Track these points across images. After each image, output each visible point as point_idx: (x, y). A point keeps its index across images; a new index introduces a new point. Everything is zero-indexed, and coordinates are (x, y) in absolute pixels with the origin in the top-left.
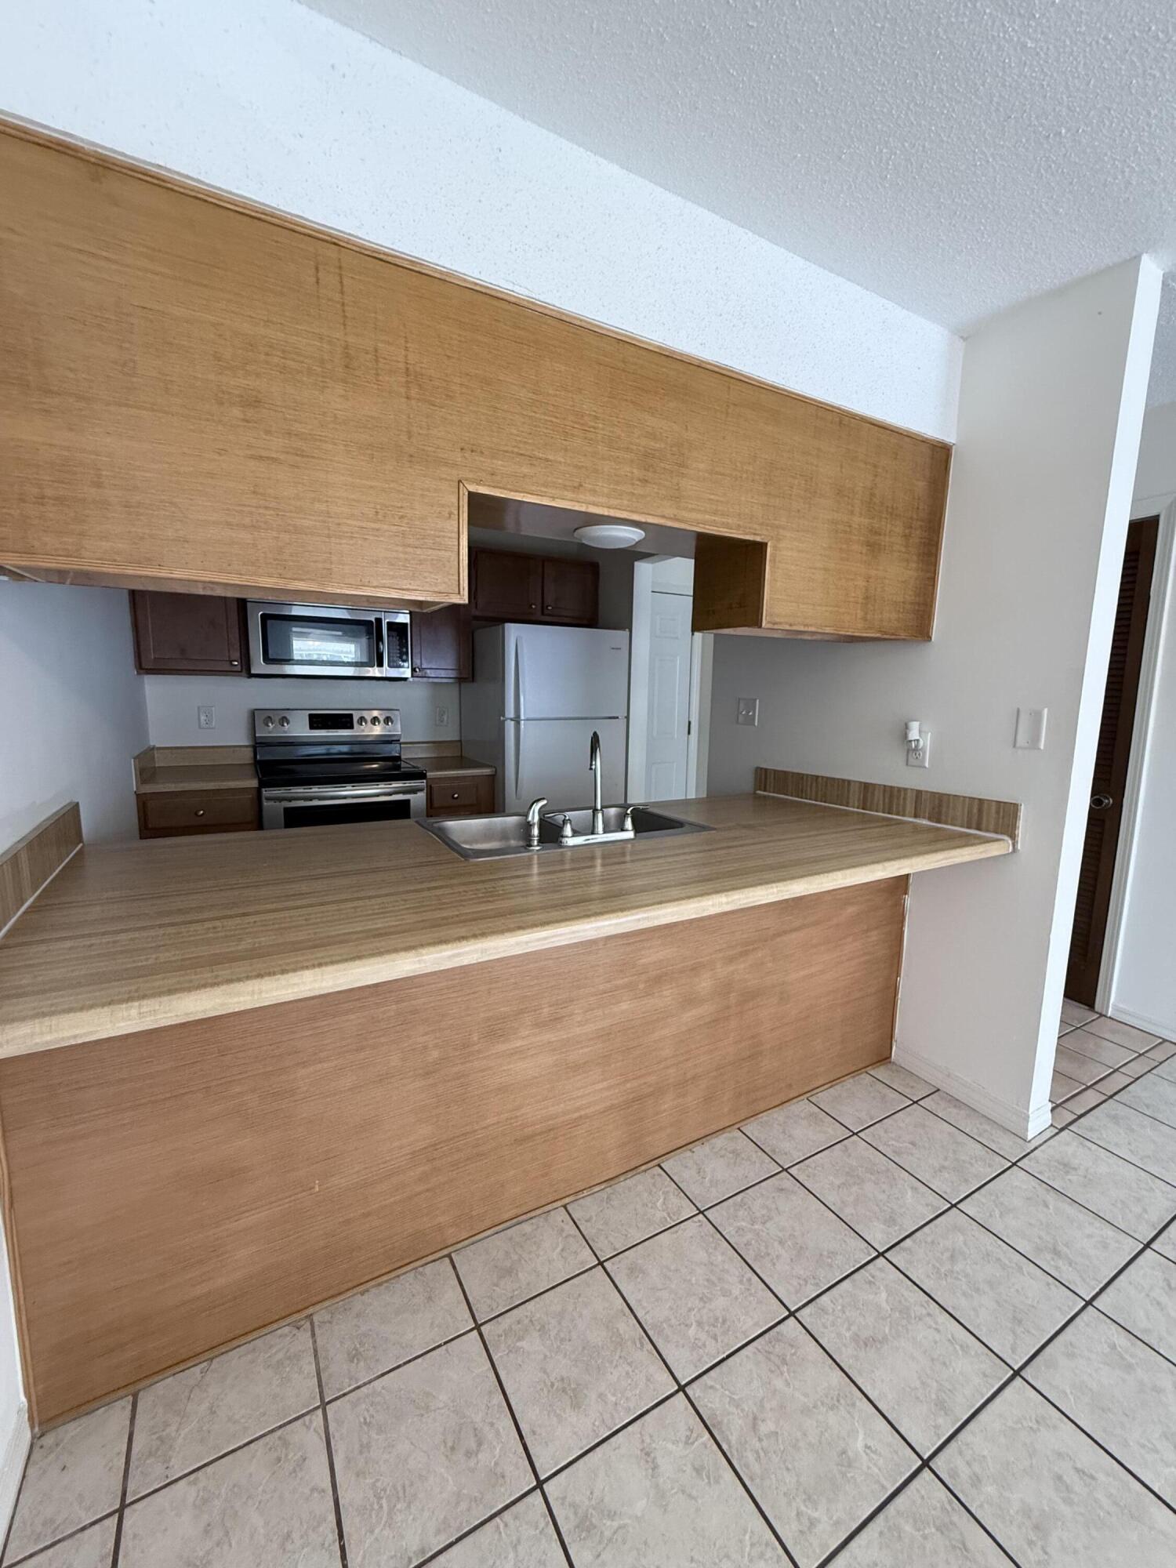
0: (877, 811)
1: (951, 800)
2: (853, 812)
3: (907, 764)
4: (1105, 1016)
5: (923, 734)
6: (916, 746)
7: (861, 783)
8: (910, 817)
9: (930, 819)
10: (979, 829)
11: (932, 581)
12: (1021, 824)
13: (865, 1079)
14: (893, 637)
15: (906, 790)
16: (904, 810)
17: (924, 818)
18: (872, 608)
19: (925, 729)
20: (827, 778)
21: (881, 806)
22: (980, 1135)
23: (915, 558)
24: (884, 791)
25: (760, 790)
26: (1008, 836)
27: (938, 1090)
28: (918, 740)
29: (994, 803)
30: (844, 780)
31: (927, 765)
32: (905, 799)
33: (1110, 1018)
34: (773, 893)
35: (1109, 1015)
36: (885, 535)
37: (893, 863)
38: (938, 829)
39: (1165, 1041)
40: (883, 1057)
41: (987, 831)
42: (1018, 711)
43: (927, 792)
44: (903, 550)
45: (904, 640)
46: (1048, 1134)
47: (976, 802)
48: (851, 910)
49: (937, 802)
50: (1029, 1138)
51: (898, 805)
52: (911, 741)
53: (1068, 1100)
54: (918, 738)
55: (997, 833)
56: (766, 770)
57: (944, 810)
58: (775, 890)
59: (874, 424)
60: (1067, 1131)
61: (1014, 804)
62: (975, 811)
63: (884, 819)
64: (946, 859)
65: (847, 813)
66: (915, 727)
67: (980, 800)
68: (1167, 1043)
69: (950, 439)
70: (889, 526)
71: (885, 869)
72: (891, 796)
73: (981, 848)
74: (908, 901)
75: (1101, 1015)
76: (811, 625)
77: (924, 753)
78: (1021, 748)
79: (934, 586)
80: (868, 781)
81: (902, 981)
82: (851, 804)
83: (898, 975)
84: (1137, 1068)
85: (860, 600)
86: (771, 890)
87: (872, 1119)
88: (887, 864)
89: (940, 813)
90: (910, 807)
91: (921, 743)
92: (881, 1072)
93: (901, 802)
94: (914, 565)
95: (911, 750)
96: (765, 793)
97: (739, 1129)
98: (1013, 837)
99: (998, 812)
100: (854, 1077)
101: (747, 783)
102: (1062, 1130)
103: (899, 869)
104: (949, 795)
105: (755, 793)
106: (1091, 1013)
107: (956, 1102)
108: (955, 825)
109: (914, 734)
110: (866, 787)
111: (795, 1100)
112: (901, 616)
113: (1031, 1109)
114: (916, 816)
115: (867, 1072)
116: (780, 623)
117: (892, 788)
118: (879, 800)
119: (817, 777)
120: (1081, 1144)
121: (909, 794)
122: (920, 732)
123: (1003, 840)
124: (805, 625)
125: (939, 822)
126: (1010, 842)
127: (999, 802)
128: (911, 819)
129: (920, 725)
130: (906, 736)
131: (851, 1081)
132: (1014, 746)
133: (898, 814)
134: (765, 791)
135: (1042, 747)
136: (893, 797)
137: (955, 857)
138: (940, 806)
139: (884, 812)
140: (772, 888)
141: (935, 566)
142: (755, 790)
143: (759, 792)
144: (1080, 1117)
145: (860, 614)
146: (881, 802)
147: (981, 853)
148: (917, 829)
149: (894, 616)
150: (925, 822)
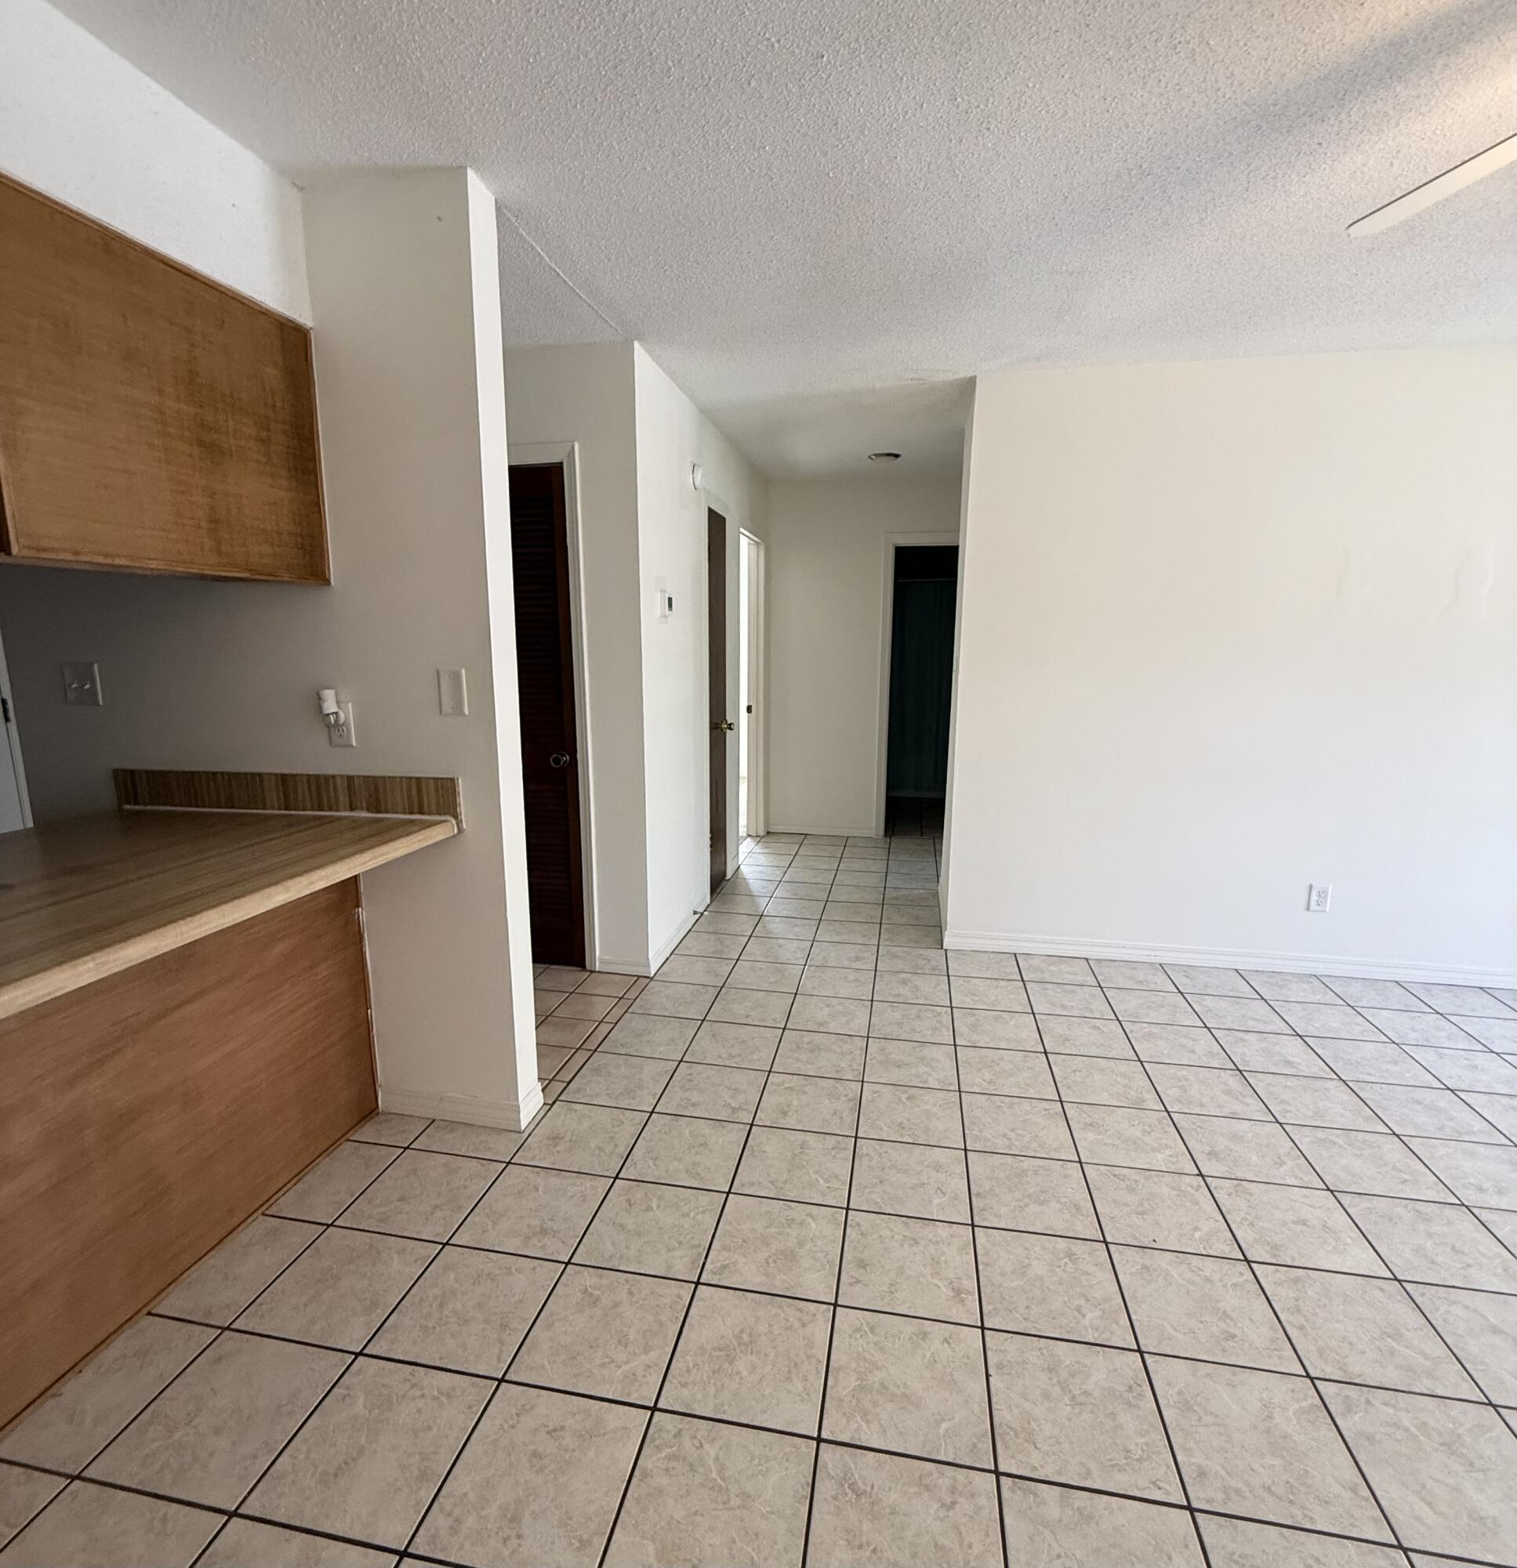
0: (304, 810)
1: (388, 782)
2: (275, 816)
3: (331, 744)
4: (594, 972)
5: (342, 705)
6: (336, 721)
7: (276, 775)
8: (345, 810)
9: (369, 810)
10: (421, 813)
11: (317, 505)
12: (461, 799)
13: (347, 1148)
14: (271, 578)
15: (333, 777)
16: (337, 803)
17: (362, 809)
18: (226, 536)
19: (342, 698)
20: (229, 774)
21: (309, 804)
22: (477, 1149)
23: (284, 473)
24: (309, 781)
25: (129, 803)
26: (450, 814)
27: (434, 1121)
28: (336, 713)
29: (431, 781)
30: (253, 774)
31: (354, 744)
32: (335, 788)
33: (599, 972)
34: (89, 970)
35: (597, 969)
36: (227, 433)
37: (298, 879)
38: (381, 820)
39: (639, 977)
40: (366, 1110)
41: (430, 813)
42: (438, 672)
43: (359, 777)
44: (263, 459)
45: (288, 582)
46: (542, 1113)
47: (413, 781)
48: (281, 948)
49: (372, 788)
50: (523, 1128)
51: (329, 798)
52: (328, 715)
53: (558, 1072)
54: (335, 710)
55: (439, 814)
56: (132, 772)
57: (381, 796)
58: (91, 965)
59: (171, 267)
60: (558, 1102)
61: (451, 779)
62: (414, 792)
63: (315, 818)
64: (375, 858)
65: (267, 818)
66: (329, 696)
67: (418, 779)
68: (641, 979)
69: (304, 316)
70: (231, 423)
71: (288, 890)
72: (318, 789)
73: (419, 836)
74: (363, 914)
75: (592, 972)
76: (119, 556)
77: (349, 730)
78: (447, 715)
79: (319, 512)
80: (286, 771)
81: (374, 1013)
82: (268, 806)
83: (368, 1006)
84: (618, 1011)
85: (204, 524)
86: (86, 967)
87: (352, 1196)
88: (290, 883)
89: (378, 800)
90: (343, 799)
91: (342, 716)
92: (367, 1132)
93: (332, 794)
94: (285, 483)
95: (333, 728)
96: (137, 807)
97: (149, 1314)
98: (456, 816)
99: (437, 790)
100: (329, 1154)
101: (107, 796)
102: (554, 1103)
103: (311, 883)
104: (384, 777)
105: (120, 810)
106: (583, 973)
107: (452, 1125)
108: (397, 813)
109: (330, 706)
110: (284, 779)
111: (243, 1226)
112: (278, 550)
113: (520, 1099)
114: (352, 810)
115: (348, 1140)
116: (53, 550)
117: (317, 777)
118: (304, 796)
119: (215, 773)
120: (569, 1109)
121: (339, 782)
122: (338, 702)
123: (446, 821)
124: (106, 556)
125: (379, 812)
126: (454, 822)
127: (436, 779)
128: (348, 814)
129: (337, 695)
130: (320, 708)
131: (327, 1159)
132: (441, 713)
133: (330, 809)
134: (136, 803)
135: (467, 713)
136: (320, 789)
137: (388, 853)
138: (377, 791)
139: (313, 810)
140: (85, 963)
141: (317, 486)
142: (120, 805)
143: (127, 807)
144: (569, 1083)
145: (208, 543)
146: (307, 796)
147: (420, 841)
148: (356, 824)
149: (266, 549)
150: (364, 814)
